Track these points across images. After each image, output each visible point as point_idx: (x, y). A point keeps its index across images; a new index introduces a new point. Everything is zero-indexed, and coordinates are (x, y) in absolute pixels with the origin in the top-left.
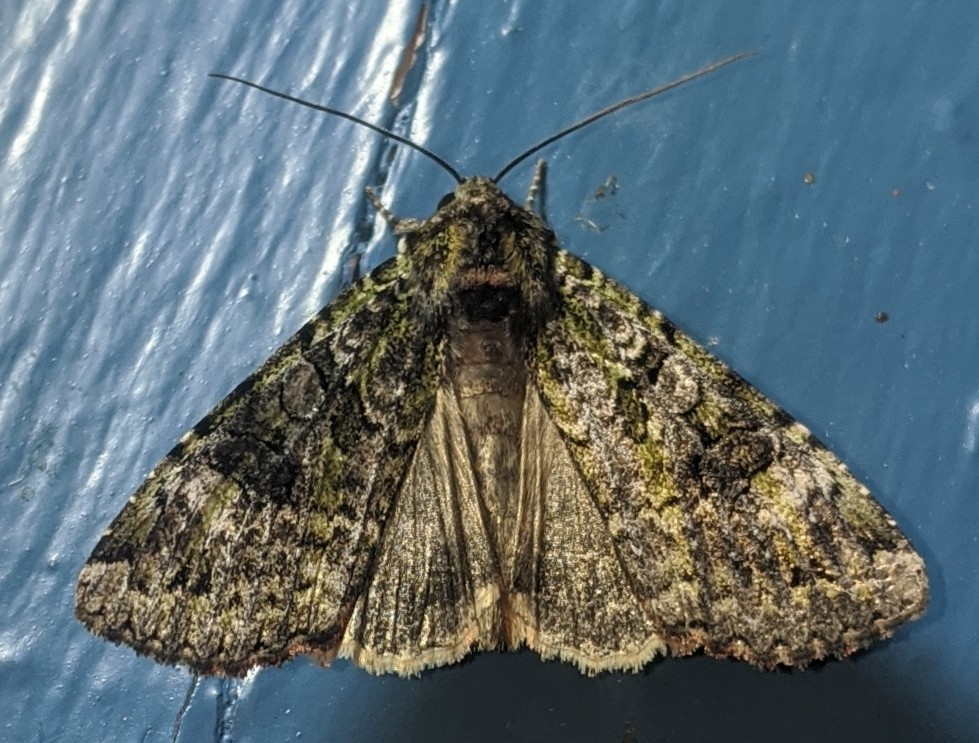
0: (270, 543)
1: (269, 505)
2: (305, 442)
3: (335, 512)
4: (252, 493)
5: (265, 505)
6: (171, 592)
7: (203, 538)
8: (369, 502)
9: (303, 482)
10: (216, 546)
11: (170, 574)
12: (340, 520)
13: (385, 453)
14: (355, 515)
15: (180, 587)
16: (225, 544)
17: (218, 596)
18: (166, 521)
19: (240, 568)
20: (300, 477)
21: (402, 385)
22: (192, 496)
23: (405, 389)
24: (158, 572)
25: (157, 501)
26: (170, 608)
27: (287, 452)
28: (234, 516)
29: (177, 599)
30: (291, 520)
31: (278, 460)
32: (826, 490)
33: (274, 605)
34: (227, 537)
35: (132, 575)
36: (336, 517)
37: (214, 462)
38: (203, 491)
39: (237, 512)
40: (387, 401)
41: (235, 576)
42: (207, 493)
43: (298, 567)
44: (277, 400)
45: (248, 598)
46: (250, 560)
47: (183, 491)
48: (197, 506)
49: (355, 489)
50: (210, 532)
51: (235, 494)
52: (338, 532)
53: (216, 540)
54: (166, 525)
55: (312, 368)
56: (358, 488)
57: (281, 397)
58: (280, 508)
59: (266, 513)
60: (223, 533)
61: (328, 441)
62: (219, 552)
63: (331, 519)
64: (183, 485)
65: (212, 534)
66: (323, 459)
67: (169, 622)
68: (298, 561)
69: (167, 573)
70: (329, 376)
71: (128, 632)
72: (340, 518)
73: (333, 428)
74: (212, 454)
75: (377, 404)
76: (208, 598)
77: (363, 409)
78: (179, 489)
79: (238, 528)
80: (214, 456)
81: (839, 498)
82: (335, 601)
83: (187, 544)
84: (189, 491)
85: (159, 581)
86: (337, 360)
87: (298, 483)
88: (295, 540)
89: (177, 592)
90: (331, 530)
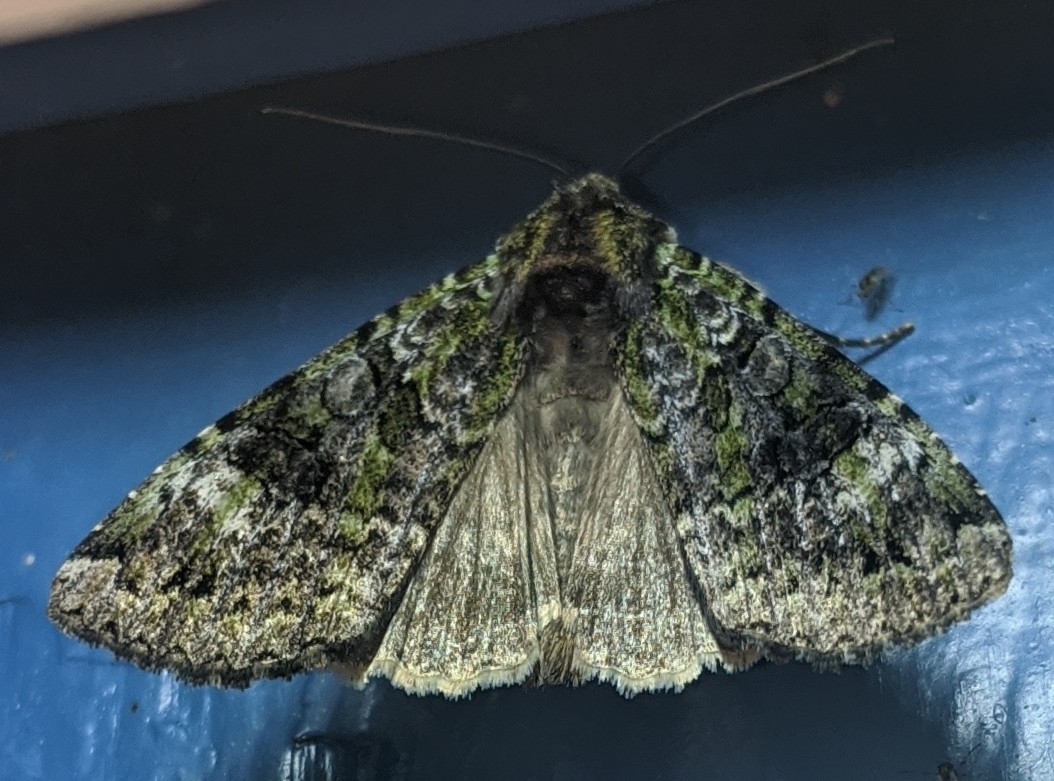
0: (291, 544)
1: (292, 504)
2: (345, 439)
3: (374, 514)
4: (274, 491)
5: (288, 504)
6: (166, 592)
7: (211, 538)
8: (415, 504)
9: (337, 480)
10: (225, 547)
11: (167, 573)
12: (377, 522)
13: (440, 453)
14: (397, 517)
15: (177, 589)
16: (236, 544)
17: (220, 599)
18: (171, 519)
19: (252, 570)
20: (334, 475)
21: (470, 383)
22: (202, 493)
23: (474, 388)
24: (153, 573)
25: (161, 496)
26: (162, 609)
27: (321, 449)
28: (251, 515)
29: (171, 601)
30: (317, 520)
31: (310, 458)
32: (912, 463)
33: (288, 611)
34: (240, 537)
35: (120, 573)
36: (373, 520)
37: (234, 458)
38: (216, 488)
39: (255, 511)
40: (450, 399)
41: (244, 578)
42: (222, 490)
43: (321, 571)
44: (318, 396)
45: (257, 603)
46: (264, 562)
47: (194, 487)
48: (208, 503)
49: (399, 490)
50: (221, 532)
51: (255, 493)
52: (373, 535)
53: (227, 540)
54: (169, 523)
55: (364, 363)
56: (404, 490)
57: (323, 394)
58: (306, 507)
59: (289, 513)
60: (235, 533)
61: (372, 438)
62: (229, 553)
63: (366, 521)
64: (193, 481)
65: (223, 534)
66: (364, 457)
67: (158, 625)
68: (322, 564)
69: (163, 574)
70: (384, 373)
71: (109, 634)
72: (378, 520)
73: (380, 425)
74: (232, 449)
75: (437, 401)
76: (210, 601)
77: (420, 407)
78: (189, 484)
79: (254, 528)
80: (234, 452)
81: (927, 471)
82: (362, 609)
83: (191, 544)
84: (201, 487)
85: (152, 581)
86: (397, 357)
87: (331, 481)
88: (320, 542)
89: (173, 593)
90: (366, 533)
